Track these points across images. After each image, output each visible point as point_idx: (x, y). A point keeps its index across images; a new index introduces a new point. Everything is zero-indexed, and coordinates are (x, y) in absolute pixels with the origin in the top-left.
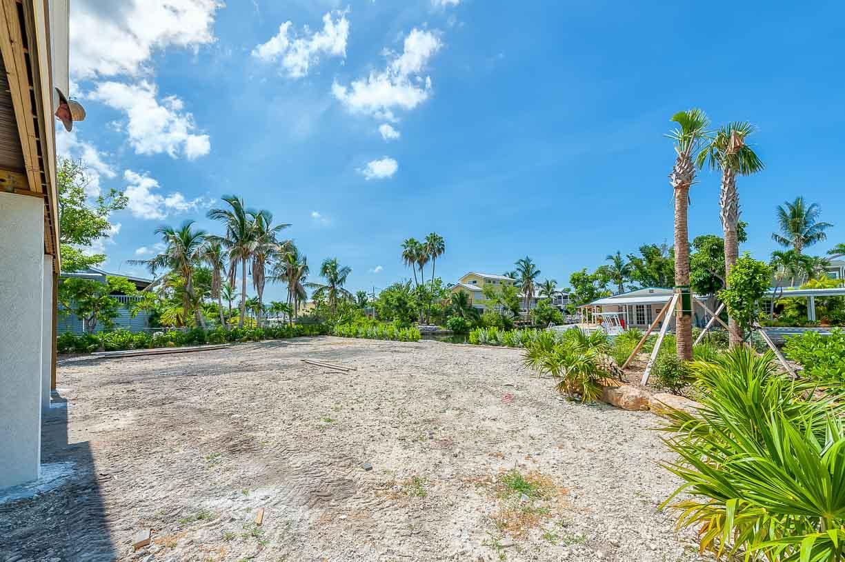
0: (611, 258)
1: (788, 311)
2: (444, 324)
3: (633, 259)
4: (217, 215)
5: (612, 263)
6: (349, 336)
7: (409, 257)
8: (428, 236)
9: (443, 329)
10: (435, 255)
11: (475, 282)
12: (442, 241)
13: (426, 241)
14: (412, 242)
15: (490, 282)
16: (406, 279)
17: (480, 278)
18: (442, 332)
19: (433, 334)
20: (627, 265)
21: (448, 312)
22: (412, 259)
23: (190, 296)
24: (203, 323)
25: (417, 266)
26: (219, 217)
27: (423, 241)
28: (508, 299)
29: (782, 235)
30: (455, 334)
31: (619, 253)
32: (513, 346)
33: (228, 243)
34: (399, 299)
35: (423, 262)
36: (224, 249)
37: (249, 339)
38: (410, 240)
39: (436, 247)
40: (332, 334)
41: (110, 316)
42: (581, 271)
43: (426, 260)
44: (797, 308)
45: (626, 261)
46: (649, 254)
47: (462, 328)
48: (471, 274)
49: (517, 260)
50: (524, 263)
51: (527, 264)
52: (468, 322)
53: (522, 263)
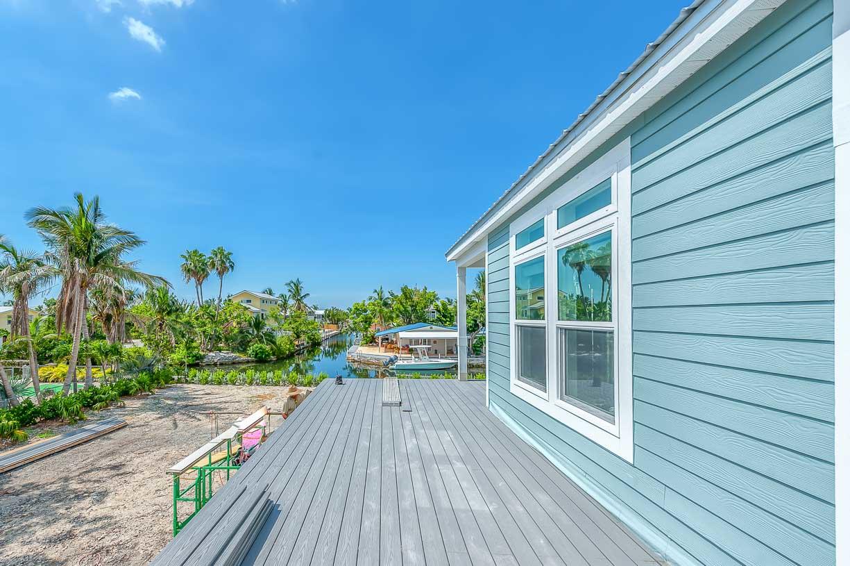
0: (376, 291)
2: (245, 352)
9: (244, 357)
11: (249, 301)
15: (264, 302)
17: (256, 297)
18: (243, 360)
19: (234, 363)
22: (196, 275)
28: (297, 323)
30: (257, 362)
31: (380, 288)
39: (224, 265)
45: (386, 295)
46: (407, 294)
47: (266, 356)
48: (245, 293)
49: (288, 282)
50: (295, 284)
51: (297, 287)
52: (268, 348)
53: (292, 285)
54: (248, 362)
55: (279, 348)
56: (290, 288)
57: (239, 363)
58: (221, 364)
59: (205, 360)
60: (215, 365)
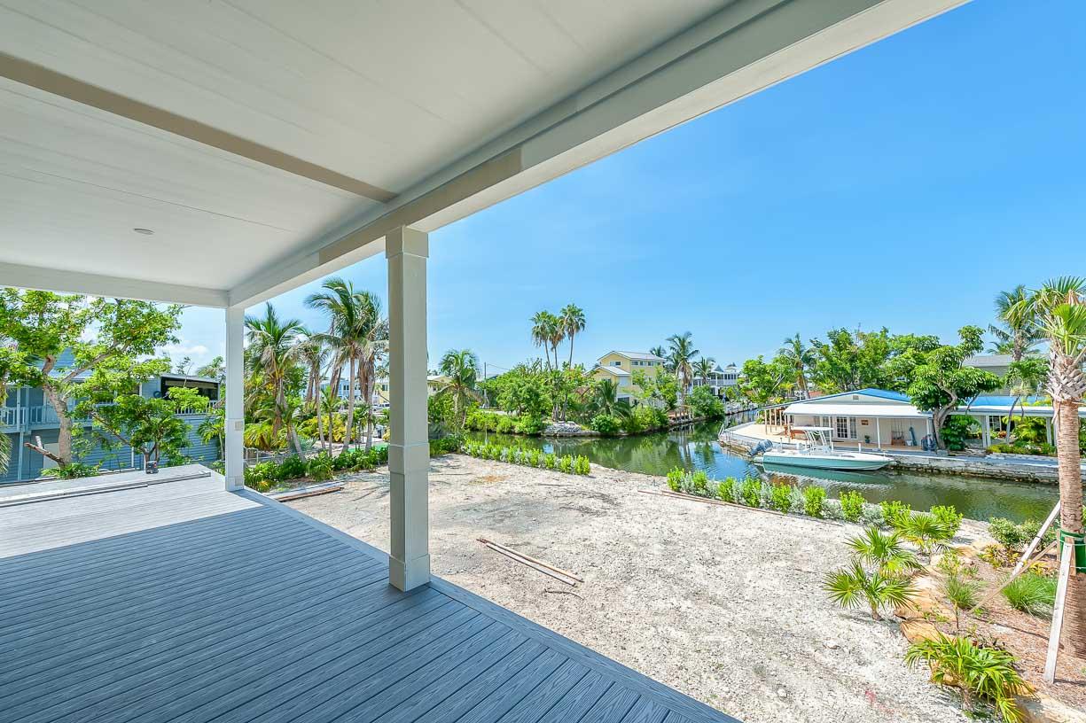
0: (790, 341)
1: (1021, 430)
2: (588, 423)
3: (818, 345)
4: (318, 301)
5: (790, 347)
6: (487, 458)
7: (541, 334)
8: (565, 308)
9: (587, 430)
10: (571, 334)
11: (618, 364)
12: (582, 315)
13: (562, 315)
14: (545, 316)
15: (636, 363)
16: (531, 359)
17: (625, 358)
18: (586, 433)
19: (575, 436)
20: (808, 352)
21: (594, 407)
22: (544, 338)
23: (281, 410)
24: (297, 445)
25: (550, 345)
26: (320, 304)
27: (558, 315)
28: (664, 390)
29: (1002, 329)
30: (601, 436)
31: (798, 336)
32: (731, 501)
33: (336, 342)
34: (530, 391)
35: (556, 339)
36: (325, 346)
37: (362, 468)
38: (543, 313)
39: (575, 321)
40: (463, 453)
41: (178, 446)
42: (756, 359)
43: (561, 337)
44: (1032, 427)
45: (808, 346)
46: (841, 342)
47: (611, 429)
48: (613, 354)
49: (671, 336)
50: (680, 339)
51: (682, 342)
52: (618, 421)
53: (676, 340)
54: (591, 436)
55: (633, 420)
56: (672, 345)
57: (582, 436)
58: (561, 436)
59: (547, 431)
60: (555, 436)
